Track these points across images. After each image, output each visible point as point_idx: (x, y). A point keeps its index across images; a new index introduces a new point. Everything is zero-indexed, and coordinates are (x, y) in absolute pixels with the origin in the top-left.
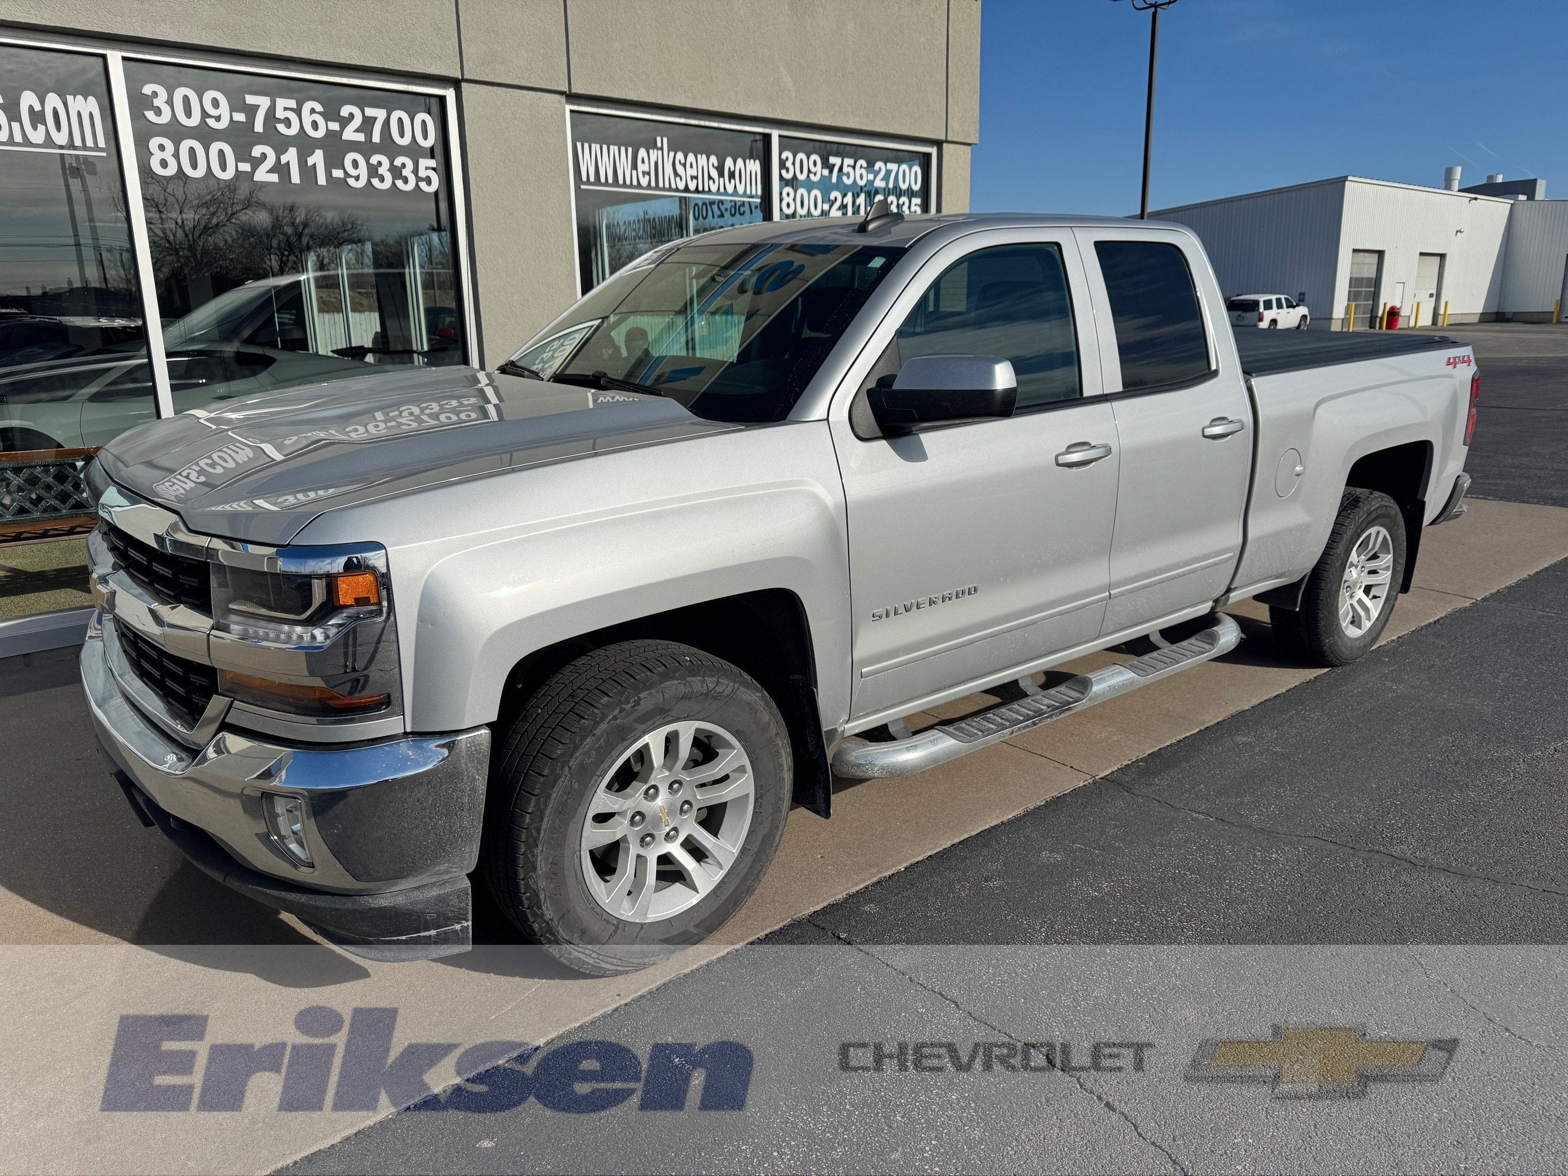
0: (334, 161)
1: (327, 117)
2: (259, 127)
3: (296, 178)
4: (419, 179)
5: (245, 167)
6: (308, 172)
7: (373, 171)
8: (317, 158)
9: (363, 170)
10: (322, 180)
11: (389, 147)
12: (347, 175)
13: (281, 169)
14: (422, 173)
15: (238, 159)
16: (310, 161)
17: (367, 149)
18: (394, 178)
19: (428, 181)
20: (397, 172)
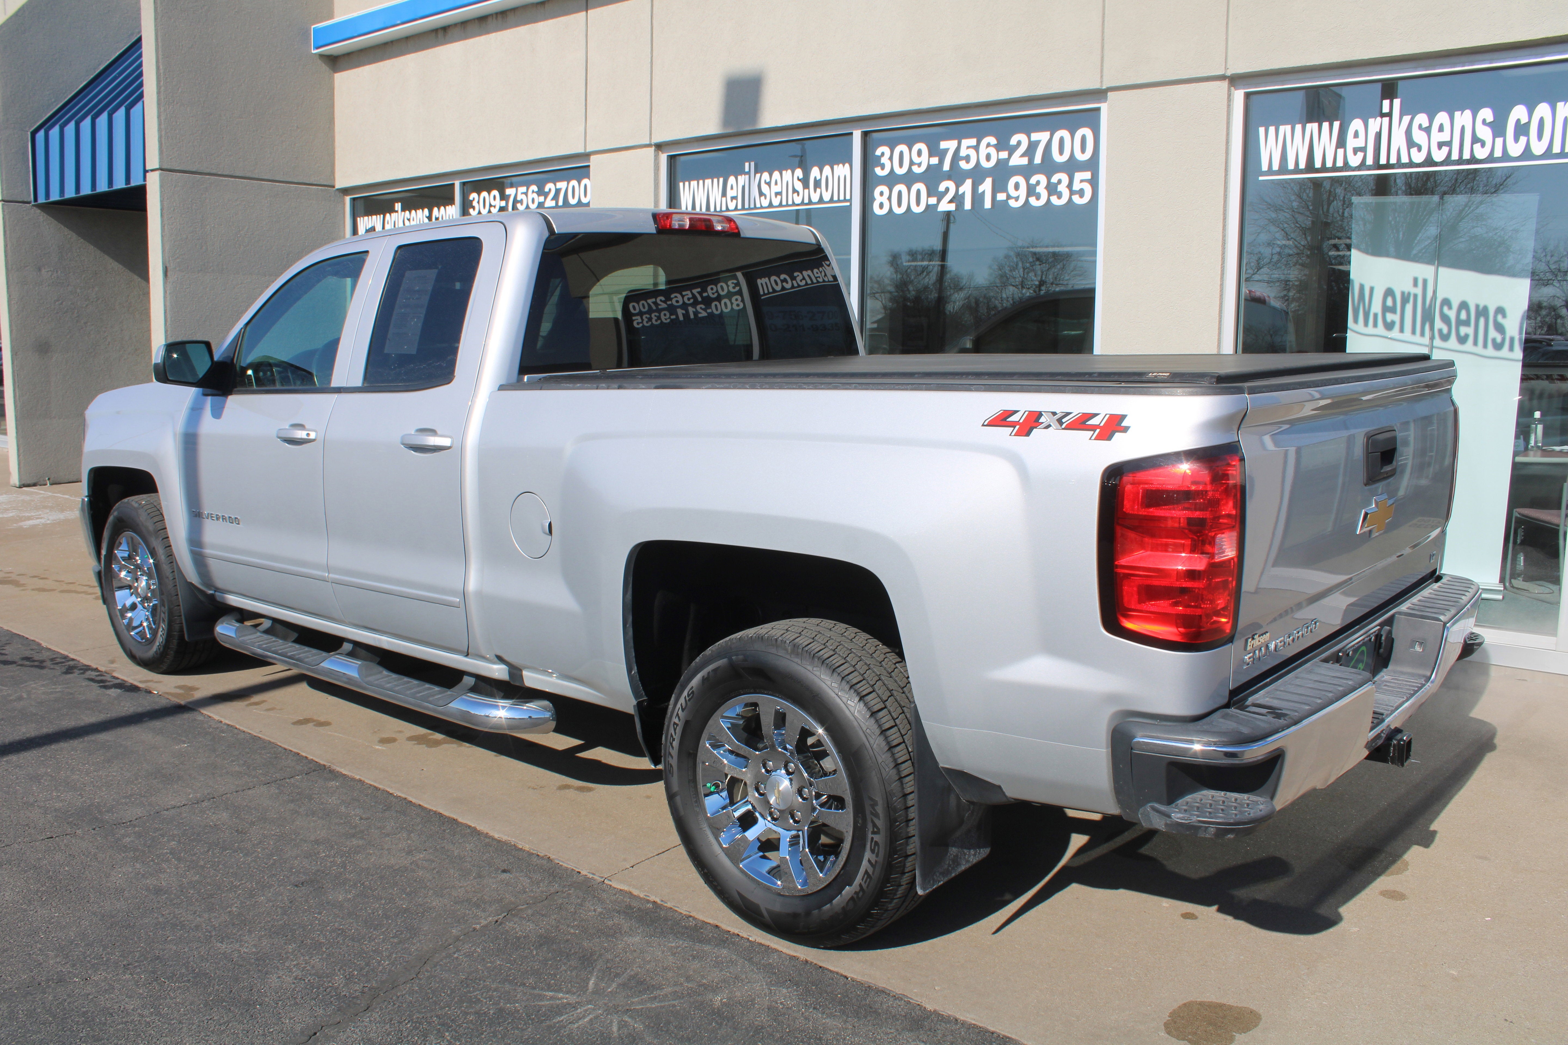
0: (999, 186)
1: (999, 148)
2: (946, 167)
3: (968, 206)
4: (1072, 193)
5: (933, 201)
6: (977, 198)
7: (1031, 191)
8: (986, 186)
9: (1023, 192)
10: (988, 205)
11: (1049, 167)
12: (1009, 197)
13: (958, 199)
14: (1076, 186)
15: (929, 195)
16: (981, 189)
17: (1027, 171)
18: (1050, 195)
19: (1081, 193)
20: (1052, 189)
